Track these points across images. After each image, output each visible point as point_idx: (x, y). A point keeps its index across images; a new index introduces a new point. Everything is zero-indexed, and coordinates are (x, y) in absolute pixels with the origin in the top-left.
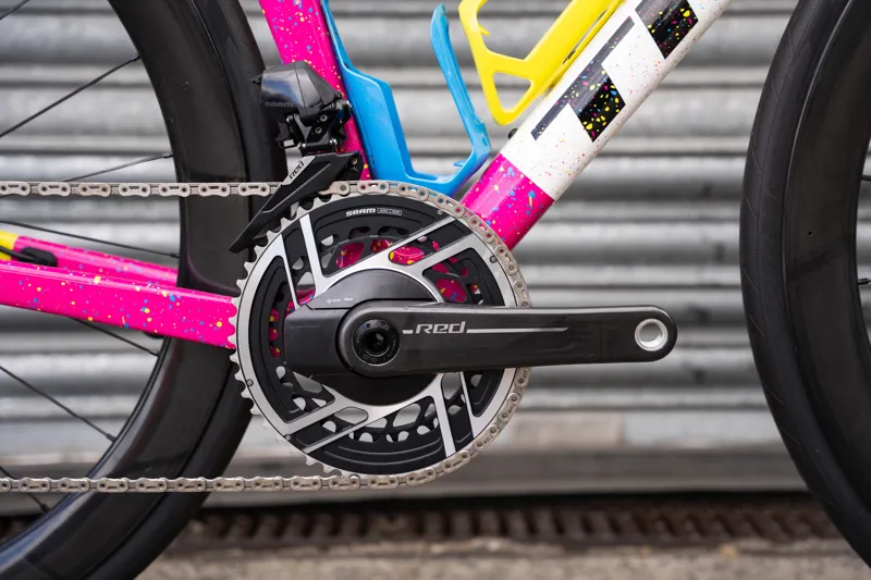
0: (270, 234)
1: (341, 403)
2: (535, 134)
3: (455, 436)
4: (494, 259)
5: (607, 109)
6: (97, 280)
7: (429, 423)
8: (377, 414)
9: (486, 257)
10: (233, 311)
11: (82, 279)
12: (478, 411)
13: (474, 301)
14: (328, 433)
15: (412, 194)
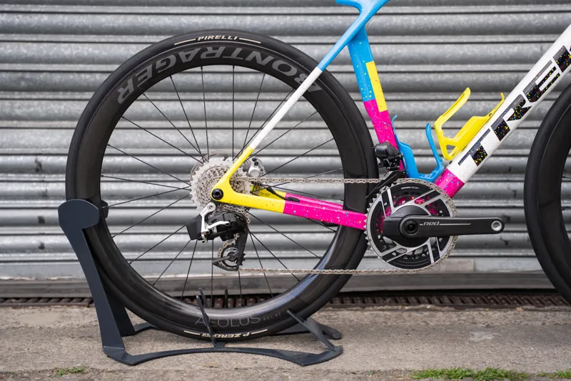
0: (377, 194)
1: (399, 246)
2: (459, 163)
3: (434, 257)
4: (447, 202)
5: (482, 156)
6: (324, 208)
7: (425, 253)
8: (410, 250)
9: (444, 202)
10: (365, 218)
11: (320, 208)
12: (441, 249)
13: (440, 215)
14: (394, 256)
15: (422, 183)
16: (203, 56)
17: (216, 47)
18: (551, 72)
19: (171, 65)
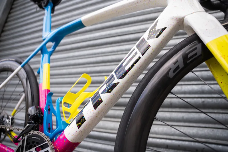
2: (69, 125)
5: (82, 121)
18: (134, 56)
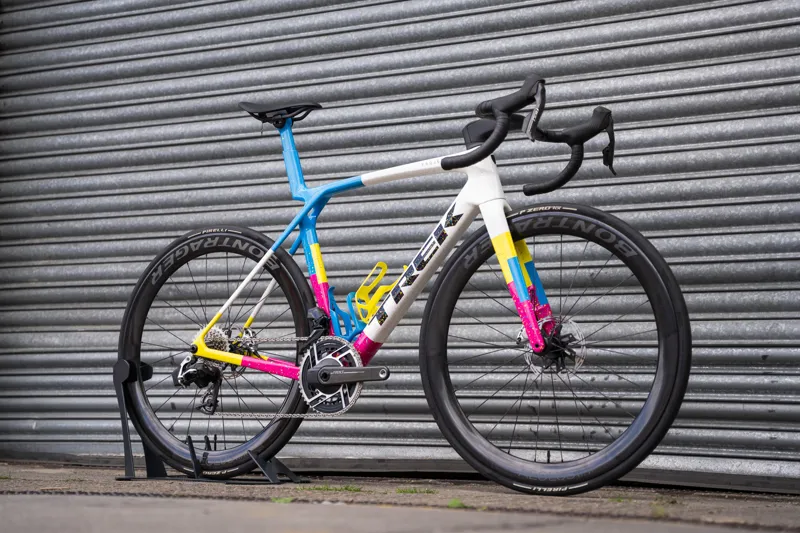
0: (307, 350)
1: (321, 394)
5: (384, 317)
8: (328, 397)
9: (353, 355)
12: (350, 396)
15: (338, 339)
16: (206, 246)
17: (213, 238)
18: (432, 245)
19: (185, 254)
